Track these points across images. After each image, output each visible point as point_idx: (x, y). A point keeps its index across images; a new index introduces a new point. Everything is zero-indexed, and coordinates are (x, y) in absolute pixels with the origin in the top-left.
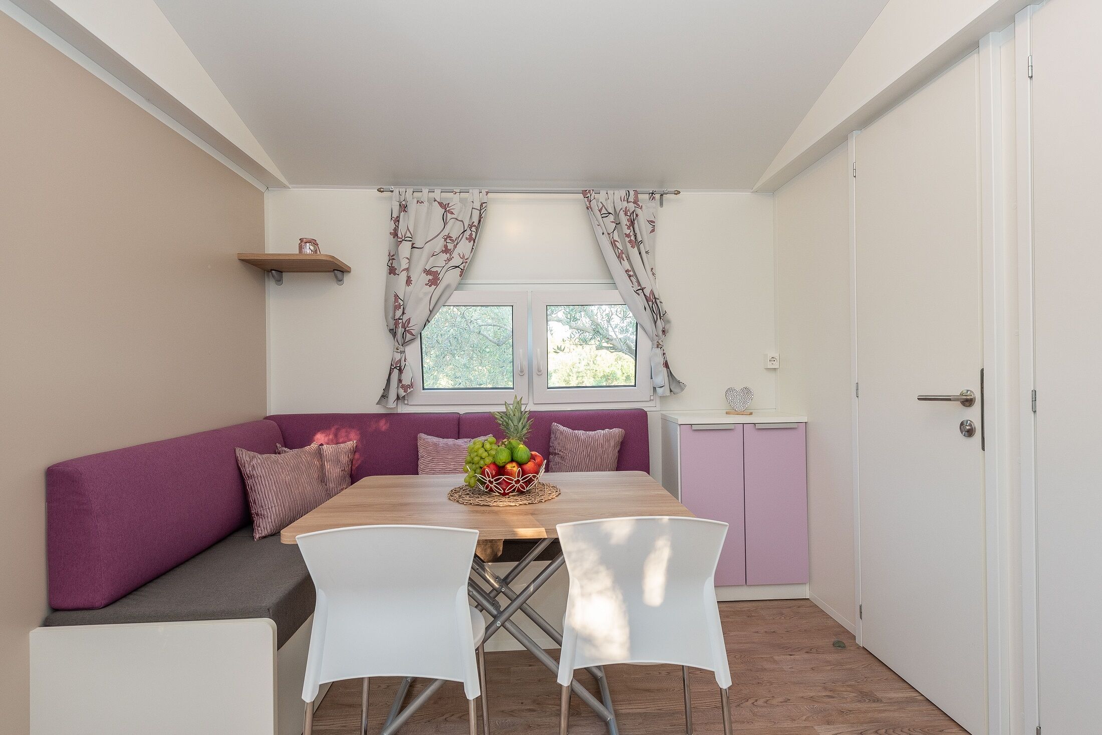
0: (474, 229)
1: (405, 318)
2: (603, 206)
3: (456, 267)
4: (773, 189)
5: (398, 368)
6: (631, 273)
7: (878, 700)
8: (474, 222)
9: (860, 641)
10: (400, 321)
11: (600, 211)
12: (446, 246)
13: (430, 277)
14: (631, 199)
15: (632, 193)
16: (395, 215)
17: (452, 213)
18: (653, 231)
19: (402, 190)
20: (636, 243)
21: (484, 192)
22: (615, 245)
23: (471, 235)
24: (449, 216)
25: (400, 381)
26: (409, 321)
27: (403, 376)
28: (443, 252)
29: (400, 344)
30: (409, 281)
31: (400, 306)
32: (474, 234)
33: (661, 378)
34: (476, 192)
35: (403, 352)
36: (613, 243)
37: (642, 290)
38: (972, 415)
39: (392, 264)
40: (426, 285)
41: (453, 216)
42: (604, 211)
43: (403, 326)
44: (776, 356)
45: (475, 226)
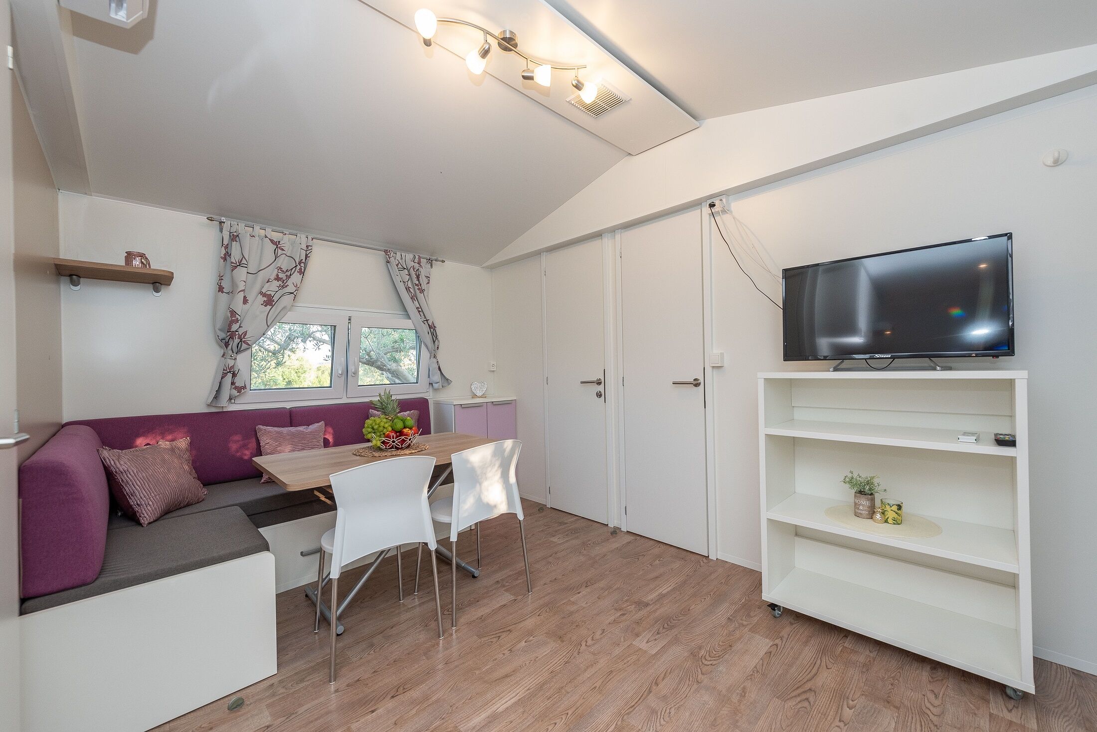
0: (302, 265)
1: (241, 331)
2: (399, 262)
3: (292, 293)
4: (492, 268)
5: (232, 372)
6: (420, 310)
7: (566, 523)
8: (302, 260)
9: (549, 506)
10: (237, 333)
11: (397, 265)
12: (277, 275)
13: (265, 299)
14: (416, 260)
15: (417, 257)
16: (226, 242)
17: (283, 250)
18: (428, 283)
19: (234, 223)
20: (422, 291)
21: (310, 238)
22: (409, 290)
23: (300, 269)
24: (280, 252)
25: (233, 383)
26: (245, 333)
27: (237, 380)
28: (275, 279)
29: (235, 352)
30: (245, 301)
31: (237, 321)
32: (303, 268)
33: (437, 377)
34: (303, 237)
35: (235, 359)
36: (408, 289)
37: (427, 321)
38: (601, 388)
39: (220, 284)
40: (262, 304)
41: (284, 252)
42: (400, 266)
43: (240, 337)
44: (495, 363)
45: (303, 262)
